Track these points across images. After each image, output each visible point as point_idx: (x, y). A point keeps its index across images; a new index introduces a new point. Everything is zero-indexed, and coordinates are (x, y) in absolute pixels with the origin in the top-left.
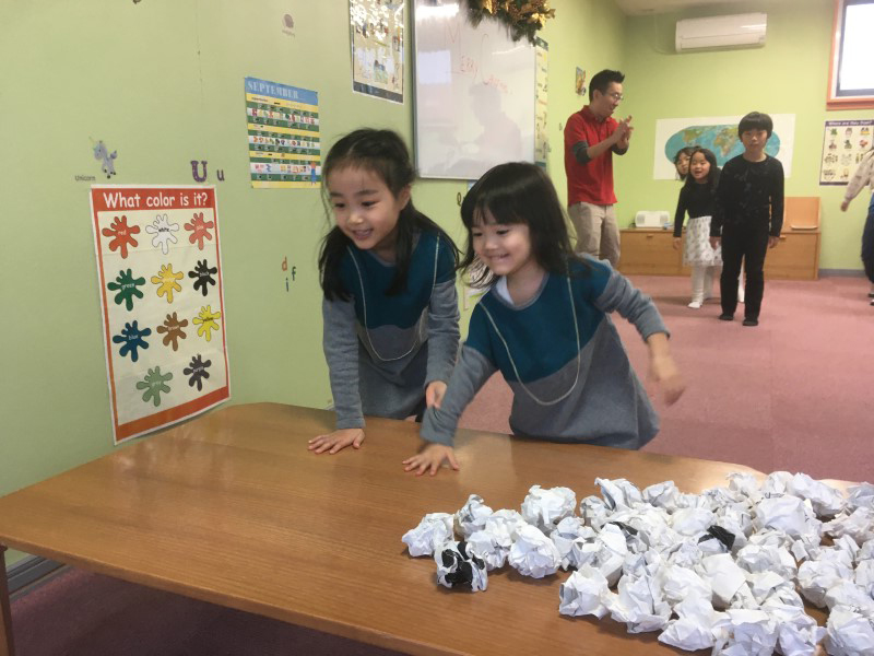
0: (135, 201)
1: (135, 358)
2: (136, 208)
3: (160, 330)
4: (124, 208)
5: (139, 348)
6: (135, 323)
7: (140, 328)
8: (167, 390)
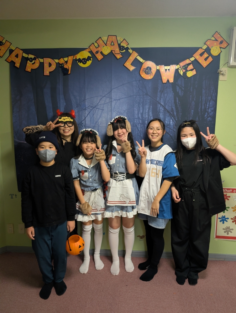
0: (230, 191)
1: (223, 223)
2: (230, 192)
3: (232, 219)
4: (227, 192)
5: (225, 221)
6: (225, 216)
7: (226, 217)
8: (231, 232)
